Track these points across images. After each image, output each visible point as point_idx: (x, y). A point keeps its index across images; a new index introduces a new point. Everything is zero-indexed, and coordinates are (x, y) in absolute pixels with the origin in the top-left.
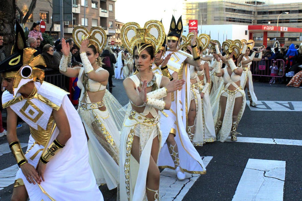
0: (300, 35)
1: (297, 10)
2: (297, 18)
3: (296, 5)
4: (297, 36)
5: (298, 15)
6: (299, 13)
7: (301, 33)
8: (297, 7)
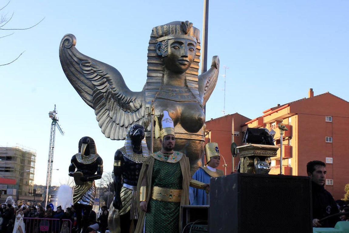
0: (7, 187)
1: (5, 157)
2: (4, 166)
3: (4, 151)
4: (3, 188)
5: (6, 163)
6: (7, 160)
7: (8, 186)
8: (5, 153)
